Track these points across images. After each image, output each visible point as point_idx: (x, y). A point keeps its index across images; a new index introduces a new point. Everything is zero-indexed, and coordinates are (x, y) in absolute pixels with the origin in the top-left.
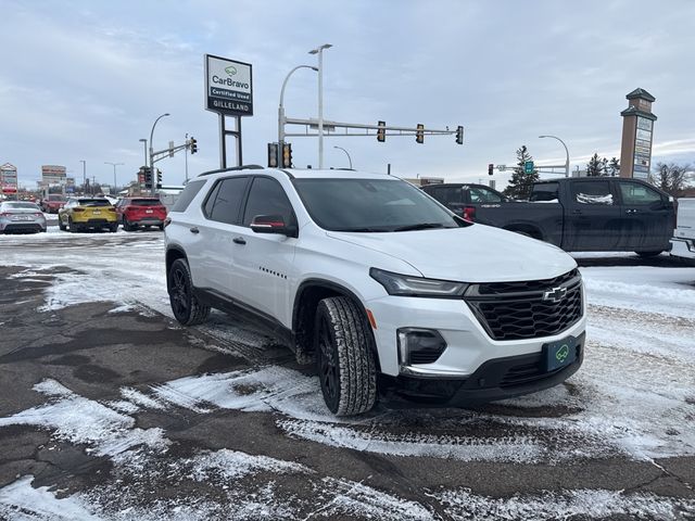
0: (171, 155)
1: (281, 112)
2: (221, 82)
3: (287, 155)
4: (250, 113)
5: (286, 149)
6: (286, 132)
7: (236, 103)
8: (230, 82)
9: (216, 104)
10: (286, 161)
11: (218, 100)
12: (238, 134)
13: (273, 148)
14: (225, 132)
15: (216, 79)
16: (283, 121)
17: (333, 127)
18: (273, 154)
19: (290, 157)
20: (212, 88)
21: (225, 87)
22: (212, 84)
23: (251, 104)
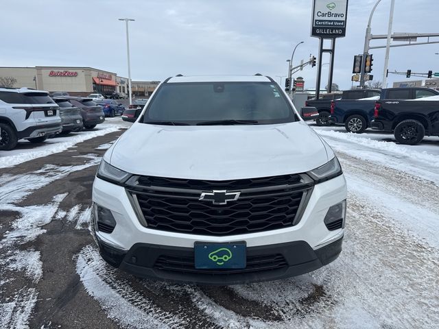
0: (301, 69)
1: (368, 30)
2: (324, 15)
3: (368, 63)
4: (343, 34)
5: (368, 59)
6: (370, 46)
7: (332, 29)
8: (330, 14)
9: (318, 31)
10: (367, 68)
11: (319, 28)
12: (332, 51)
13: (358, 59)
14: (322, 51)
15: (319, 14)
16: (369, 37)
17: (415, 37)
18: (358, 64)
19: (371, 65)
20: (316, 21)
21: (326, 18)
22: (317, 18)
23: (345, 29)
